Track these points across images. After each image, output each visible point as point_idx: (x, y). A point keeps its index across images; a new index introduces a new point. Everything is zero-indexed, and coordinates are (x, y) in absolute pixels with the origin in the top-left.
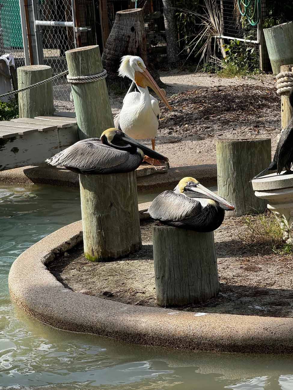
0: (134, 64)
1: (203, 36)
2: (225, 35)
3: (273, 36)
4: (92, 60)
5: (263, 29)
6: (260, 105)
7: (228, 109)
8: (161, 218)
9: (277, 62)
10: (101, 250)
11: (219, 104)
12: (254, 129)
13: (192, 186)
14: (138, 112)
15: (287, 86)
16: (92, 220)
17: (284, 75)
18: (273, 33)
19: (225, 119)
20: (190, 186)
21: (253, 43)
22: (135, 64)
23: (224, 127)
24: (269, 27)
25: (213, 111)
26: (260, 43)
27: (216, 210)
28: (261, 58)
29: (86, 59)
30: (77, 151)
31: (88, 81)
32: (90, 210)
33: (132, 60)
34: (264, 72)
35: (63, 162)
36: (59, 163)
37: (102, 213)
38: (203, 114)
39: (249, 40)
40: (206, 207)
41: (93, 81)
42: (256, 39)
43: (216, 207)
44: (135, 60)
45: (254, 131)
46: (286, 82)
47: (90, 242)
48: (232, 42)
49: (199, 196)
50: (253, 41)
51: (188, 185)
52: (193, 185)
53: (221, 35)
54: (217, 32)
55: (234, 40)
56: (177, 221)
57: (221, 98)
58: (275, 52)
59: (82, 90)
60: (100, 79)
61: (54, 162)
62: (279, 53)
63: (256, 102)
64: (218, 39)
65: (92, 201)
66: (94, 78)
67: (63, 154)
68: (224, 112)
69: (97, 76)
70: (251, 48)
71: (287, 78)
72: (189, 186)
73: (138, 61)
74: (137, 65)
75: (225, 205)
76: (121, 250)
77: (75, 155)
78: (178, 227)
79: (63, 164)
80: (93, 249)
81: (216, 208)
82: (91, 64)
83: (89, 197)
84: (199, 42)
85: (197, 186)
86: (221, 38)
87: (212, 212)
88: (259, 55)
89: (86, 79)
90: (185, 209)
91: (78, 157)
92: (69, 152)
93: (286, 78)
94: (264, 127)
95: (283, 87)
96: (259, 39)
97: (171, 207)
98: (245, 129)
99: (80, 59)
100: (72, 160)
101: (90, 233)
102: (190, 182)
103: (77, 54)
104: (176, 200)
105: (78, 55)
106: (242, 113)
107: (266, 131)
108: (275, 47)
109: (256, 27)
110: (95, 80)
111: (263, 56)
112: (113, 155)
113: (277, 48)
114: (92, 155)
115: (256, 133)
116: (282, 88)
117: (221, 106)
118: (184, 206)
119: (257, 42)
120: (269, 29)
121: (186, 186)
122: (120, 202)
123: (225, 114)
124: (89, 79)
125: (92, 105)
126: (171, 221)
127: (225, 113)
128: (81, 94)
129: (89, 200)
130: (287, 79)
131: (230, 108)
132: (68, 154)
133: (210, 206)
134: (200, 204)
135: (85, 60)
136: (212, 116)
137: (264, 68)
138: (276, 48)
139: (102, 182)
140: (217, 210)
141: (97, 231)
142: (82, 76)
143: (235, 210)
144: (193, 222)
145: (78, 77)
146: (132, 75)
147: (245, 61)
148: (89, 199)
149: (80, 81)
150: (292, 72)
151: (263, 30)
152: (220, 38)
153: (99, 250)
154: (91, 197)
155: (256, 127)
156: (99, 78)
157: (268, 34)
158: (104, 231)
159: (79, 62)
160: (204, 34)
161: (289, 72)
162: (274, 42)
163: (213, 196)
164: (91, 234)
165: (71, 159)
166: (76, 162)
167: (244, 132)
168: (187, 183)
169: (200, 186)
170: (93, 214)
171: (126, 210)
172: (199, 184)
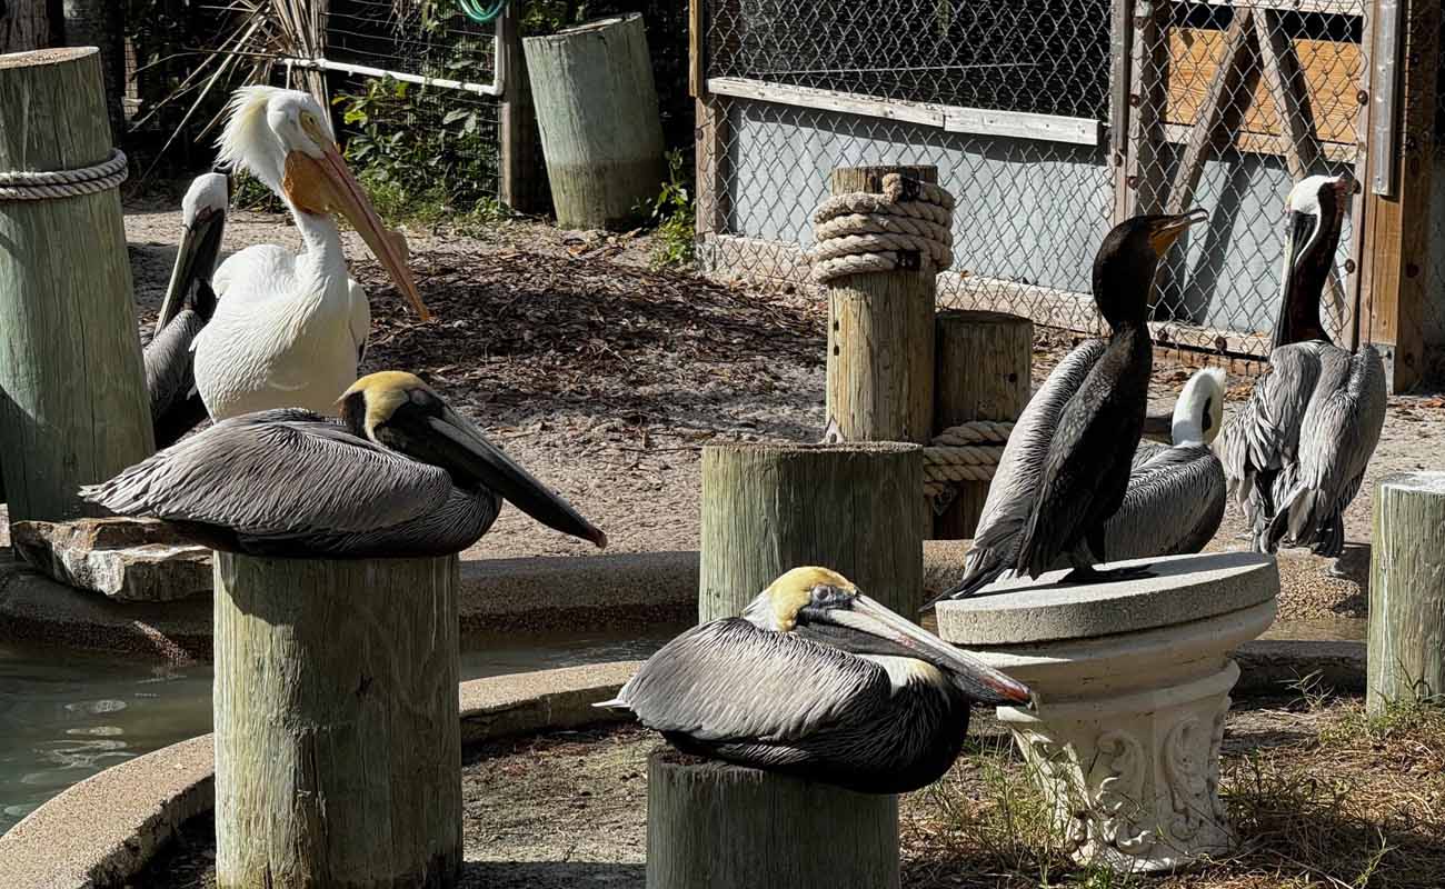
0: (286, 123)
1: (236, 56)
2: (330, 56)
3: (566, 67)
4: (75, 105)
5: (525, 40)
6: (629, 333)
7: (503, 347)
8: (700, 728)
9: (577, 173)
10: (306, 876)
11: (459, 326)
12: (627, 431)
13: (832, 603)
14: (293, 323)
15: (859, 251)
16: (273, 749)
17: (851, 208)
18: (568, 57)
19: (500, 386)
20: (827, 604)
21: (472, 95)
22: (293, 122)
23: (500, 417)
24: (545, 29)
25: (440, 352)
26: (504, 92)
27: (943, 704)
28: (506, 155)
29: (50, 101)
30: (228, 457)
31: (56, 191)
32: (270, 705)
33: (280, 105)
34: (518, 214)
35: (165, 500)
36: (146, 503)
37: (324, 718)
38: (400, 362)
39: (457, 80)
40: (903, 690)
41: (78, 193)
42: (486, 78)
43: (941, 689)
44: (291, 104)
45: (631, 438)
46: (855, 234)
47: (256, 841)
48: (375, 88)
49: (867, 647)
50: (470, 87)
51: (815, 598)
52: (838, 601)
53: (316, 56)
54: (297, 44)
55: (384, 81)
56: (776, 744)
57: (462, 301)
58: (574, 132)
59: (26, 228)
60: (105, 187)
61: (126, 499)
62: (590, 142)
63: (611, 323)
64: (299, 72)
65: (282, 669)
66: (81, 181)
67: (165, 467)
68: (489, 356)
69: (91, 172)
70: (464, 115)
71: (864, 218)
72: (821, 606)
73: (302, 111)
74: (299, 125)
75: (988, 683)
76: (391, 877)
77: (221, 473)
78: (774, 769)
79: (164, 510)
80: (269, 873)
81: (945, 695)
82: (69, 123)
83: (267, 653)
84: (217, 82)
85: (855, 603)
86: (315, 68)
87: (927, 711)
88: (498, 146)
89: (48, 185)
90: (823, 694)
91: (234, 485)
92: (194, 459)
93: (856, 218)
94: (665, 421)
95: (843, 256)
96: (500, 79)
97: (751, 683)
98: (592, 427)
99: (26, 101)
100: (207, 493)
101: (263, 804)
102: (824, 587)
103: (16, 77)
104: (777, 657)
105: (19, 85)
106: (564, 363)
107: (679, 440)
108: (574, 112)
109: (489, 27)
110: (86, 191)
111: (517, 145)
112: (384, 482)
113: (580, 118)
114: (295, 478)
115: (641, 444)
116: (839, 257)
117: (470, 333)
118: (816, 683)
119: (492, 90)
120: (550, 37)
121: (806, 606)
122: (397, 678)
123: (493, 366)
124: (59, 184)
125: (64, 295)
126: (751, 739)
127: (493, 359)
128: (22, 248)
129: (266, 666)
130: (865, 221)
131: (511, 342)
132: (191, 467)
133: (921, 686)
134: (884, 674)
135: (46, 106)
136: (439, 371)
137: (516, 195)
138: (576, 117)
139: (331, 588)
140: (949, 704)
141: (295, 793)
142: (29, 171)
143: (1033, 705)
144: (848, 751)
145: (13, 173)
146: (275, 169)
147: (433, 163)
148: (267, 661)
149: (21, 189)
150: (882, 196)
151: (521, 42)
152: (309, 69)
153: (300, 876)
154: (275, 651)
155: (634, 420)
156: (101, 184)
157: (544, 59)
158: (325, 795)
159: (22, 111)
160: (241, 49)
161: (872, 195)
162: (570, 93)
163: (929, 648)
164: (267, 807)
165: (202, 490)
166: (223, 503)
167: (589, 441)
168: (812, 590)
169: (867, 602)
170: (281, 723)
171: (418, 709)
172: (863, 598)
